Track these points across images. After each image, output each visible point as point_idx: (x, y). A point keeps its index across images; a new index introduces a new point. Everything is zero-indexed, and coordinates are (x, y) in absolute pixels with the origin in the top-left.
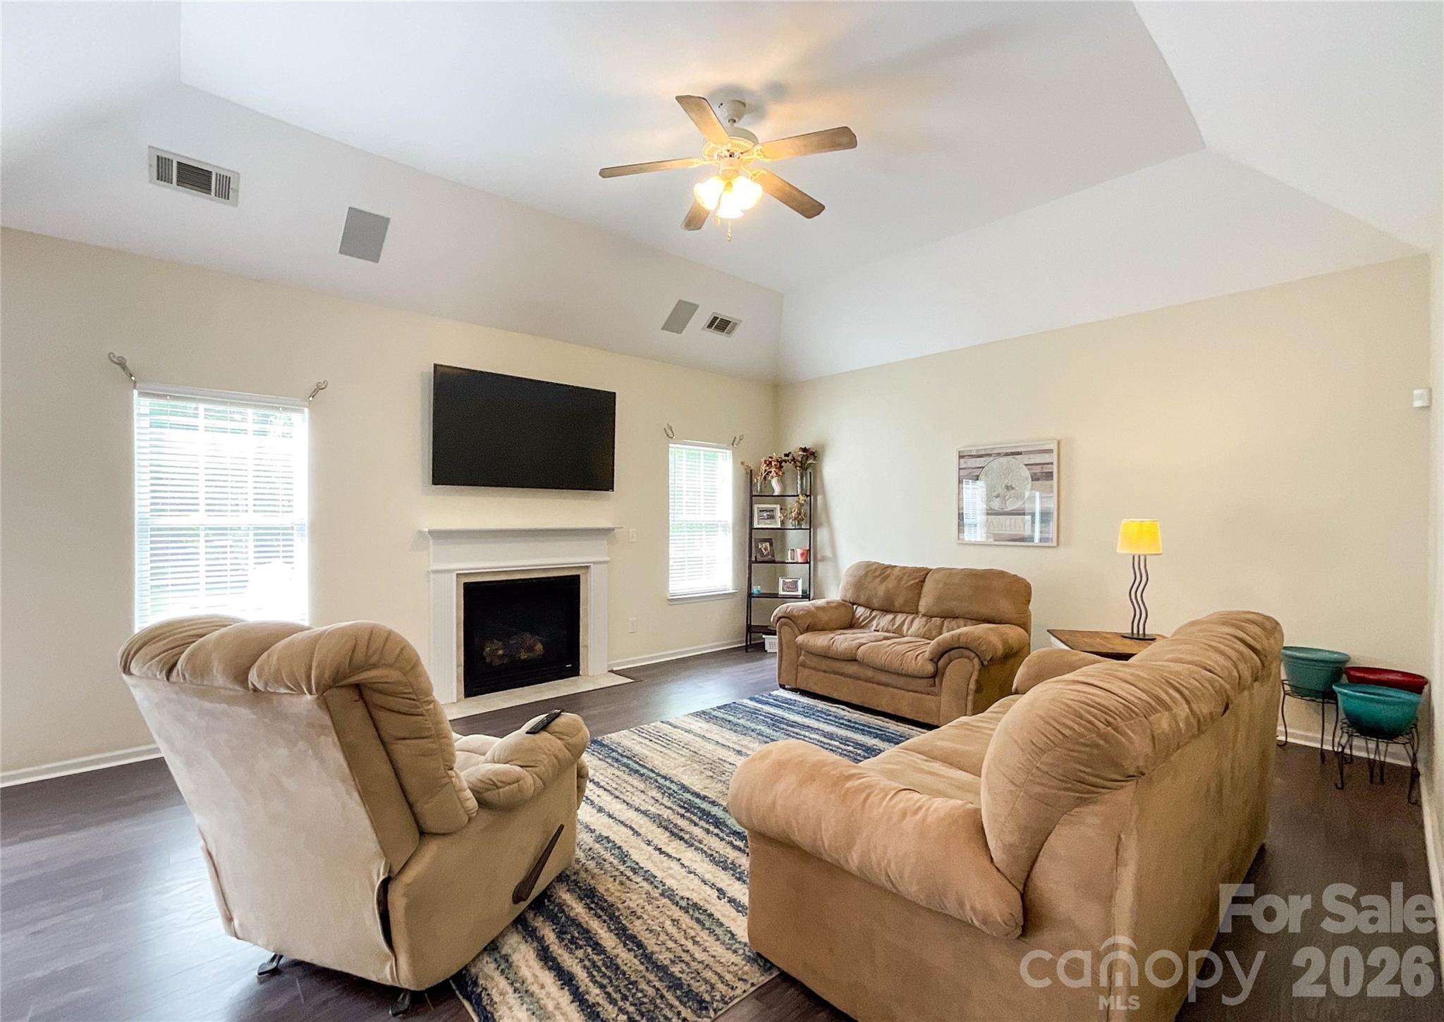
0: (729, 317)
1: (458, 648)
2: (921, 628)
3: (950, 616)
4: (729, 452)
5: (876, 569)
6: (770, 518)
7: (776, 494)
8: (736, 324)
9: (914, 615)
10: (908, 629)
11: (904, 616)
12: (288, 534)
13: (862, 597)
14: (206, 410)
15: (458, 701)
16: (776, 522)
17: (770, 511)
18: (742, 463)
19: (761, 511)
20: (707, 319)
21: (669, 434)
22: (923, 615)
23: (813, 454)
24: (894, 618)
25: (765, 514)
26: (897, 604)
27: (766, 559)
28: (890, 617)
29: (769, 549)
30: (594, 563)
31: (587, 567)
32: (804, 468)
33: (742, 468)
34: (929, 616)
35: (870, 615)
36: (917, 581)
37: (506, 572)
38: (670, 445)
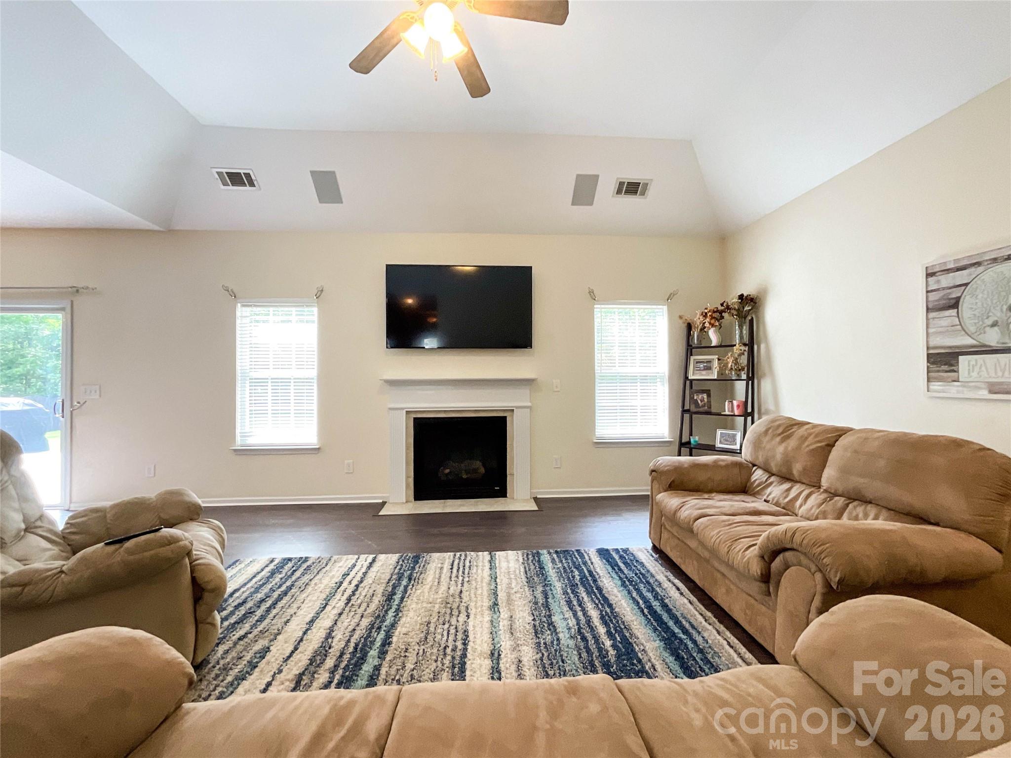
0: (638, 179)
1: (407, 463)
2: (815, 508)
3: (856, 497)
4: (665, 308)
5: (779, 426)
6: (707, 369)
7: (713, 345)
8: (647, 184)
9: (813, 489)
10: (800, 507)
11: (803, 487)
12: (311, 382)
13: (760, 457)
14: (273, 311)
15: (407, 502)
16: (713, 373)
17: (707, 362)
18: (681, 317)
19: (697, 362)
20: (614, 187)
21: (592, 295)
22: (826, 491)
23: (752, 300)
24: (789, 490)
25: (702, 366)
26: (795, 472)
27: (701, 410)
28: (786, 486)
29: (706, 400)
30: (517, 407)
31: (513, 410)
32: (741, 315)
33: (681, 321)
34: (832, 494)
35: (766, 480)
36: (823, 444)
37: (445, 411)
38: (595, 306)
